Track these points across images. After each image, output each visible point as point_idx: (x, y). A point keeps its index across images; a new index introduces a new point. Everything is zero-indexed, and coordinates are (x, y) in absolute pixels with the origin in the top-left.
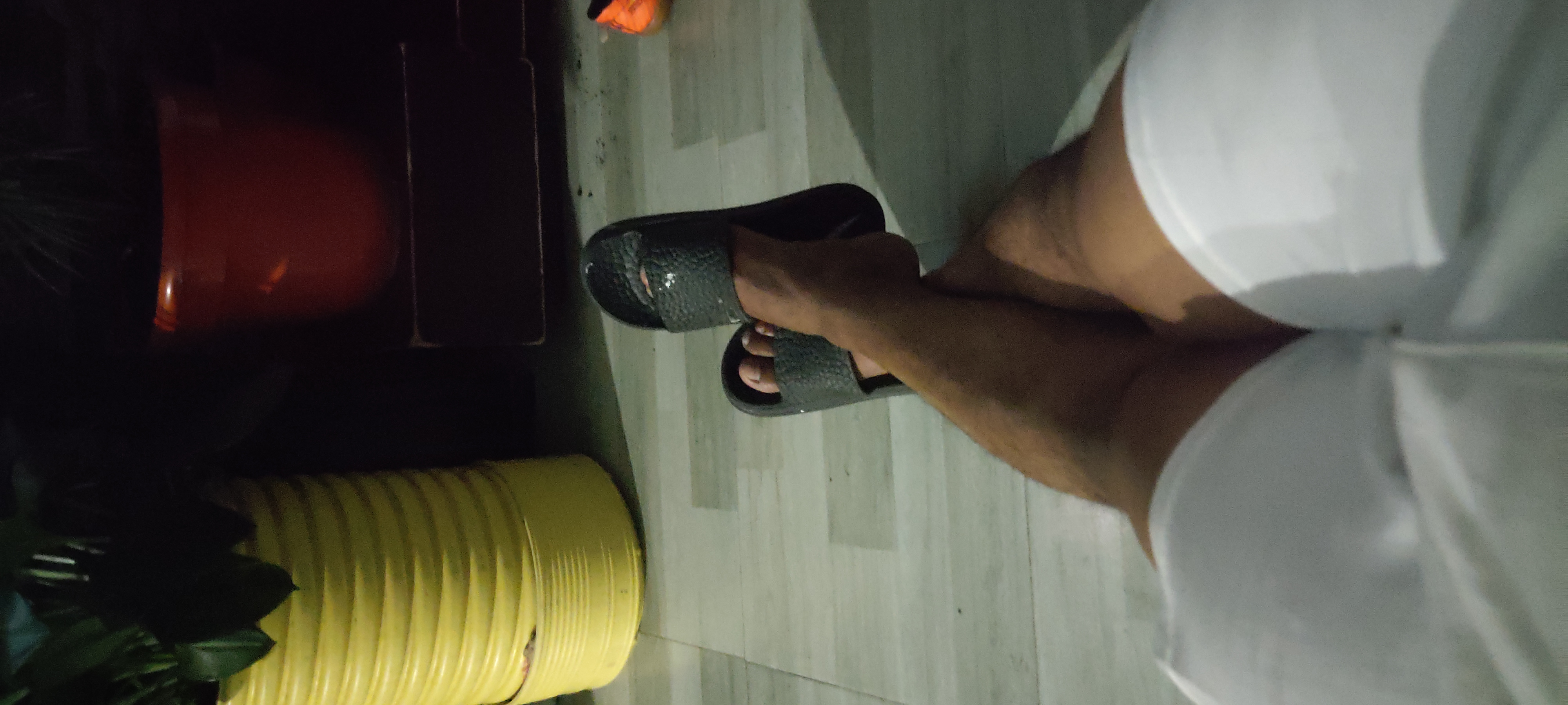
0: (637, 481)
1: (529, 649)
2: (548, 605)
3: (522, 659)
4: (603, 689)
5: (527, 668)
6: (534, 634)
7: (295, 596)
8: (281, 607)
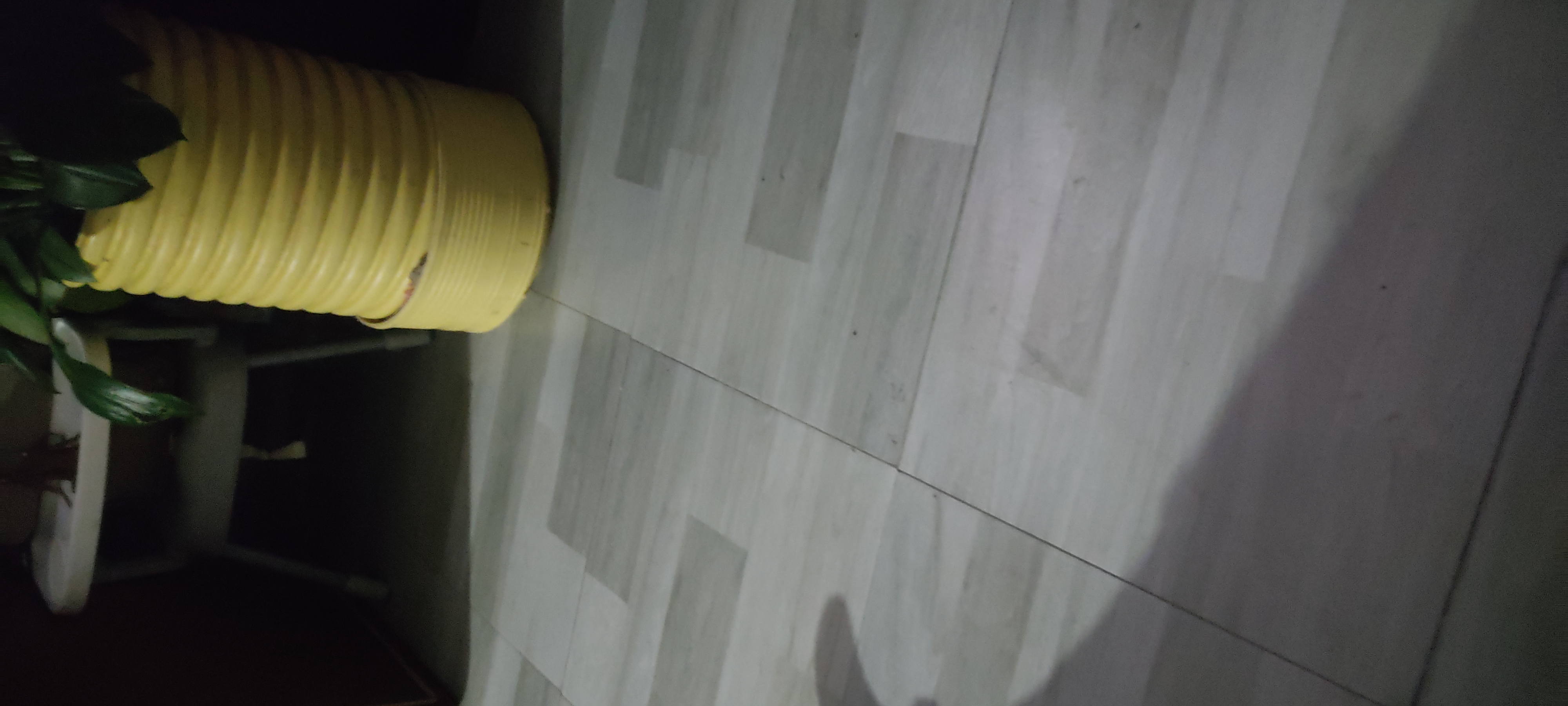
0: (563, 138)
1: (416, 273)
2: (444, 235)
3: (406, 282)
4: (480, 335)
5: (410, 292)
6: (423, 260)
7: (181, 145)
8: (166, 151)
